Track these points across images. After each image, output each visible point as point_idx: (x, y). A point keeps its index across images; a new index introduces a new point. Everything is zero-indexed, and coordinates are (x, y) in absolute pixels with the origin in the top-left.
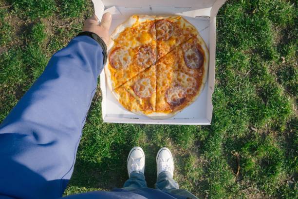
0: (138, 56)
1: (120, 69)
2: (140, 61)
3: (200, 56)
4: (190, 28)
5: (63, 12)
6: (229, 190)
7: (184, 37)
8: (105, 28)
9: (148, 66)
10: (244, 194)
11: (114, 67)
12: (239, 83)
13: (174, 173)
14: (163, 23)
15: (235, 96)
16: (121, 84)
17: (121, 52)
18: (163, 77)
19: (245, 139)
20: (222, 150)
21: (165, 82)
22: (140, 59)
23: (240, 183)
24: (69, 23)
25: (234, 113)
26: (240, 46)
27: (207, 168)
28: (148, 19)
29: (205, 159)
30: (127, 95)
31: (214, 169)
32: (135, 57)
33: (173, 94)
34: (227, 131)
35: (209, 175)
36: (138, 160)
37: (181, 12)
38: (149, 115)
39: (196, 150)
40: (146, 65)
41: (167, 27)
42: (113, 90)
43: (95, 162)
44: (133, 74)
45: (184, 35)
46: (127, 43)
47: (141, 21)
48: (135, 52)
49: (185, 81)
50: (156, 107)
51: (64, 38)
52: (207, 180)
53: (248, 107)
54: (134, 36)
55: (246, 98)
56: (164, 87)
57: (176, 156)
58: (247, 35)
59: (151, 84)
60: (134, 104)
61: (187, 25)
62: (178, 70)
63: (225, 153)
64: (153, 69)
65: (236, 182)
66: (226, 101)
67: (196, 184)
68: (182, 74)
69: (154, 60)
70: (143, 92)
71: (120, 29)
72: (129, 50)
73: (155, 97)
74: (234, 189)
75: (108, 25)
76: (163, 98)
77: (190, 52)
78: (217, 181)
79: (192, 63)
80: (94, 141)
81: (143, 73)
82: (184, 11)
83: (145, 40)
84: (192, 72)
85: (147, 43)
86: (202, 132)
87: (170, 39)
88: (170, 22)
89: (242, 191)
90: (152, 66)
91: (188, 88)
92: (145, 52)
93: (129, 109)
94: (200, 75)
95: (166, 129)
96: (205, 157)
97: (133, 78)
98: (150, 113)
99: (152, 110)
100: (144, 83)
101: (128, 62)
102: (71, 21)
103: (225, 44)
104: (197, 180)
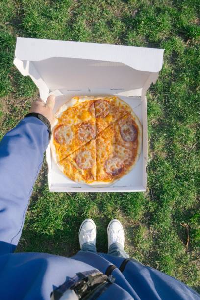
0: (79, 131)
1: (64, 144)
2: (82, 136)
3: (134, 130)
4: (125, 106)
5: (19, 91)
6: (179, 261)
7: (119, 114)
8: (49, 109)
9: (89, 140)
10: (194, 265)
11: (58, 142)
12: (185, 156)
13: (125, 245)
14: (101, 103)
15: (182, 168)
16: (65, 157)
17: (64, 129)
18: (102, 150)
19: (193, 210)
20: (171, 221)
21: (104, 154)
22: (81, 135)
23: (191, 254)
24: (24, 102)
25: (181, 185)
26: (185, 121)
27: (156, 239)
28: (87, 100)
29: (155, 230)
30: (70, 167)
31: (164, 240)
32: (77, 133)
33: (112, 165)
34: (175, 203)
35: (159, 246)
36: (89, 232)
37: (116, 93)
38: (91, 184)
39: (146, 221)
40: (86, 139)
41: (104, 106)
42: (58, 162)
43: (48, 234)
44: (76, 148)
45: (120, 112)
46: (69, 121)
47: (81, 101)
48: (77, 129)
49: (122, 152)
50: (97, 177)
51: (19, 115)
52: (157, 251)
53: (195, 179)
54: (76, 114)
55: (193, 170)
56: (103, 159)
57: (126, 227)
58: (192, 110)
59: (92, 156)
60: (77, 175)
61: (122, 103)
62: (115, 144)
63: (174, 224)
64: (93, 143)
65: (186, 253)
66: (174, 174)
67: (147, 256)
68: (119, 147)
69: (93, 135)
70: (84, 163)
71: (63, 109)
72: (71, 127)
73: (96, 167)
74: (184, 260)
75: (52, 105)
76: (103, 168)
77: (125, 127)
78: (167, 251)
79: (128, 137)
80: (47, 213)
81: (84, 147)
82: (119, 92)
83: (86, 118)
84: (128, 145)
85: (87, 121)
86: (151, 204)
87: (108, 116)
88: (107, 101)
89: (193, 262)
90: (92, 141)
91: (125, 159)
92: (85, 128)
93: (73, 179)
94: (135, 147)
95: (116, 202)
96: (155, 227)
97: (75, 151)
98: (91, 182)
99: (93, 179)
100: (85, 155)
101: (70, 137)
102: (26, 100)
103: (171, 119)
104: (147, 251)
